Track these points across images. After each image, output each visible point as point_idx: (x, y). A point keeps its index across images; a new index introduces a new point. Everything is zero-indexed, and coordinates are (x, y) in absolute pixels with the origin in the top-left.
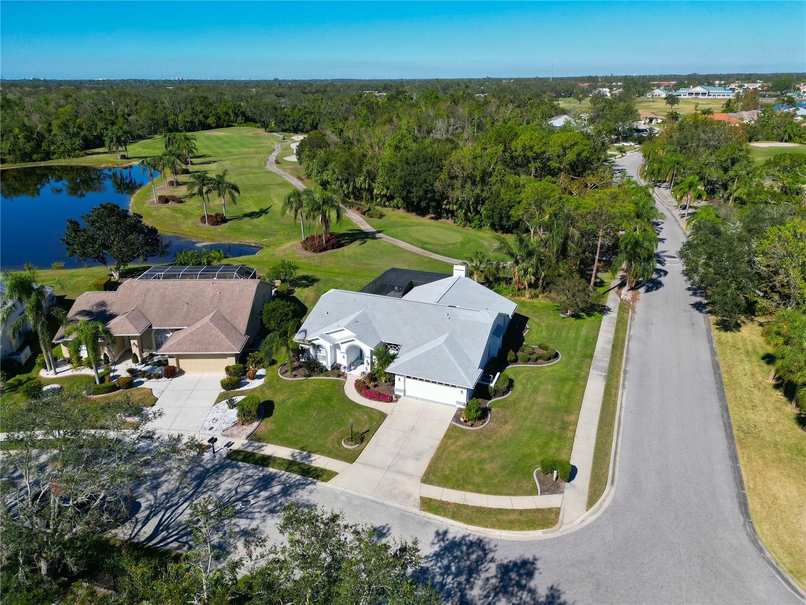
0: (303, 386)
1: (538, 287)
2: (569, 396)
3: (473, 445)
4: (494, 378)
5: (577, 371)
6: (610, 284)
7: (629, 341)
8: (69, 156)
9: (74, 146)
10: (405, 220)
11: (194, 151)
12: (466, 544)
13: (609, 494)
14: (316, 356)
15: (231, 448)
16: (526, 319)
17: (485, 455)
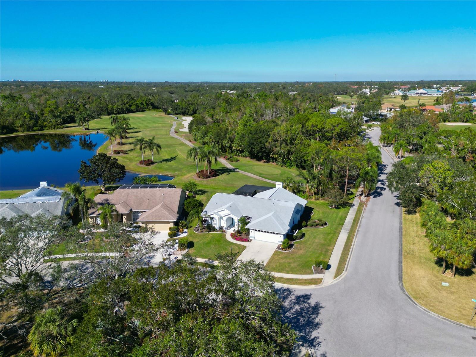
0: (206, 236)
1: (319, 194)
2: (330, 240)
3: (286, 257)
4: (296, 232)
5: (335, 230)
6: (356, 194)
7: (362, 219)
8: (55, 128)
9: (57, 123)
10: (250, 163)
11: (129, 126)
12: (282, 290)
13: (344, 274)
14: (212, 223)
15: (177, 259)
16: (312, 209)
17: (291, 261)
